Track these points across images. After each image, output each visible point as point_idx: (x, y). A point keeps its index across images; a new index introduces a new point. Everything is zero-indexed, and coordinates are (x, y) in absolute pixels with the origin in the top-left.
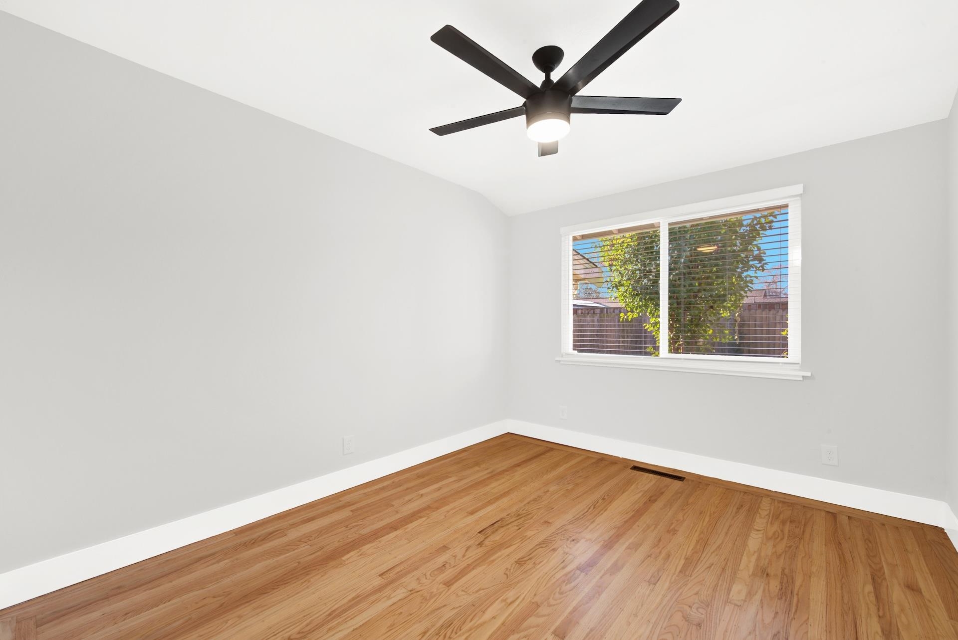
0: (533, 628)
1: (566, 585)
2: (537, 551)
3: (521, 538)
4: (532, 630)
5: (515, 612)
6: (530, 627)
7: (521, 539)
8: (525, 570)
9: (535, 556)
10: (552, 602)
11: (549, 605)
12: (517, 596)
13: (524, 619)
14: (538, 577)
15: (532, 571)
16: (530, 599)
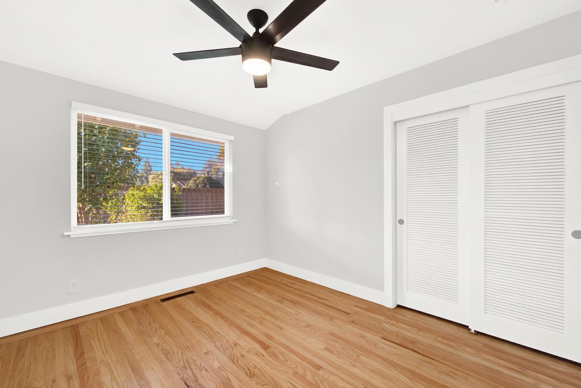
0: (315, 378)
1: (280, 358)
2: (241, 365)
3: (220, 371)
4: (316, 379)
5: (302, 385)
6: (315, 380)
7: (222, 371)
8: (262, 375)
9: (246, 367)
10: (294, 366)
11: (297, 368)
12: (287, 381)
13: (308, 381)
14: (270, 369)
15: (263, 371)
16: (291, 376)
